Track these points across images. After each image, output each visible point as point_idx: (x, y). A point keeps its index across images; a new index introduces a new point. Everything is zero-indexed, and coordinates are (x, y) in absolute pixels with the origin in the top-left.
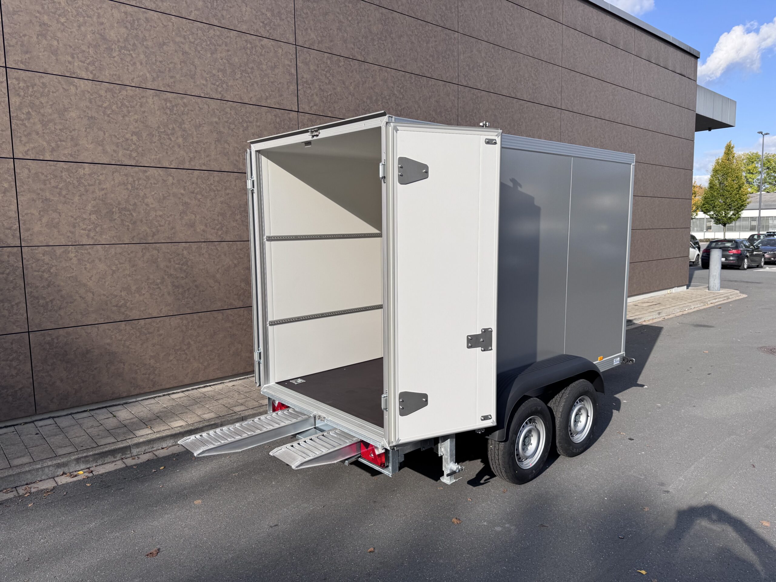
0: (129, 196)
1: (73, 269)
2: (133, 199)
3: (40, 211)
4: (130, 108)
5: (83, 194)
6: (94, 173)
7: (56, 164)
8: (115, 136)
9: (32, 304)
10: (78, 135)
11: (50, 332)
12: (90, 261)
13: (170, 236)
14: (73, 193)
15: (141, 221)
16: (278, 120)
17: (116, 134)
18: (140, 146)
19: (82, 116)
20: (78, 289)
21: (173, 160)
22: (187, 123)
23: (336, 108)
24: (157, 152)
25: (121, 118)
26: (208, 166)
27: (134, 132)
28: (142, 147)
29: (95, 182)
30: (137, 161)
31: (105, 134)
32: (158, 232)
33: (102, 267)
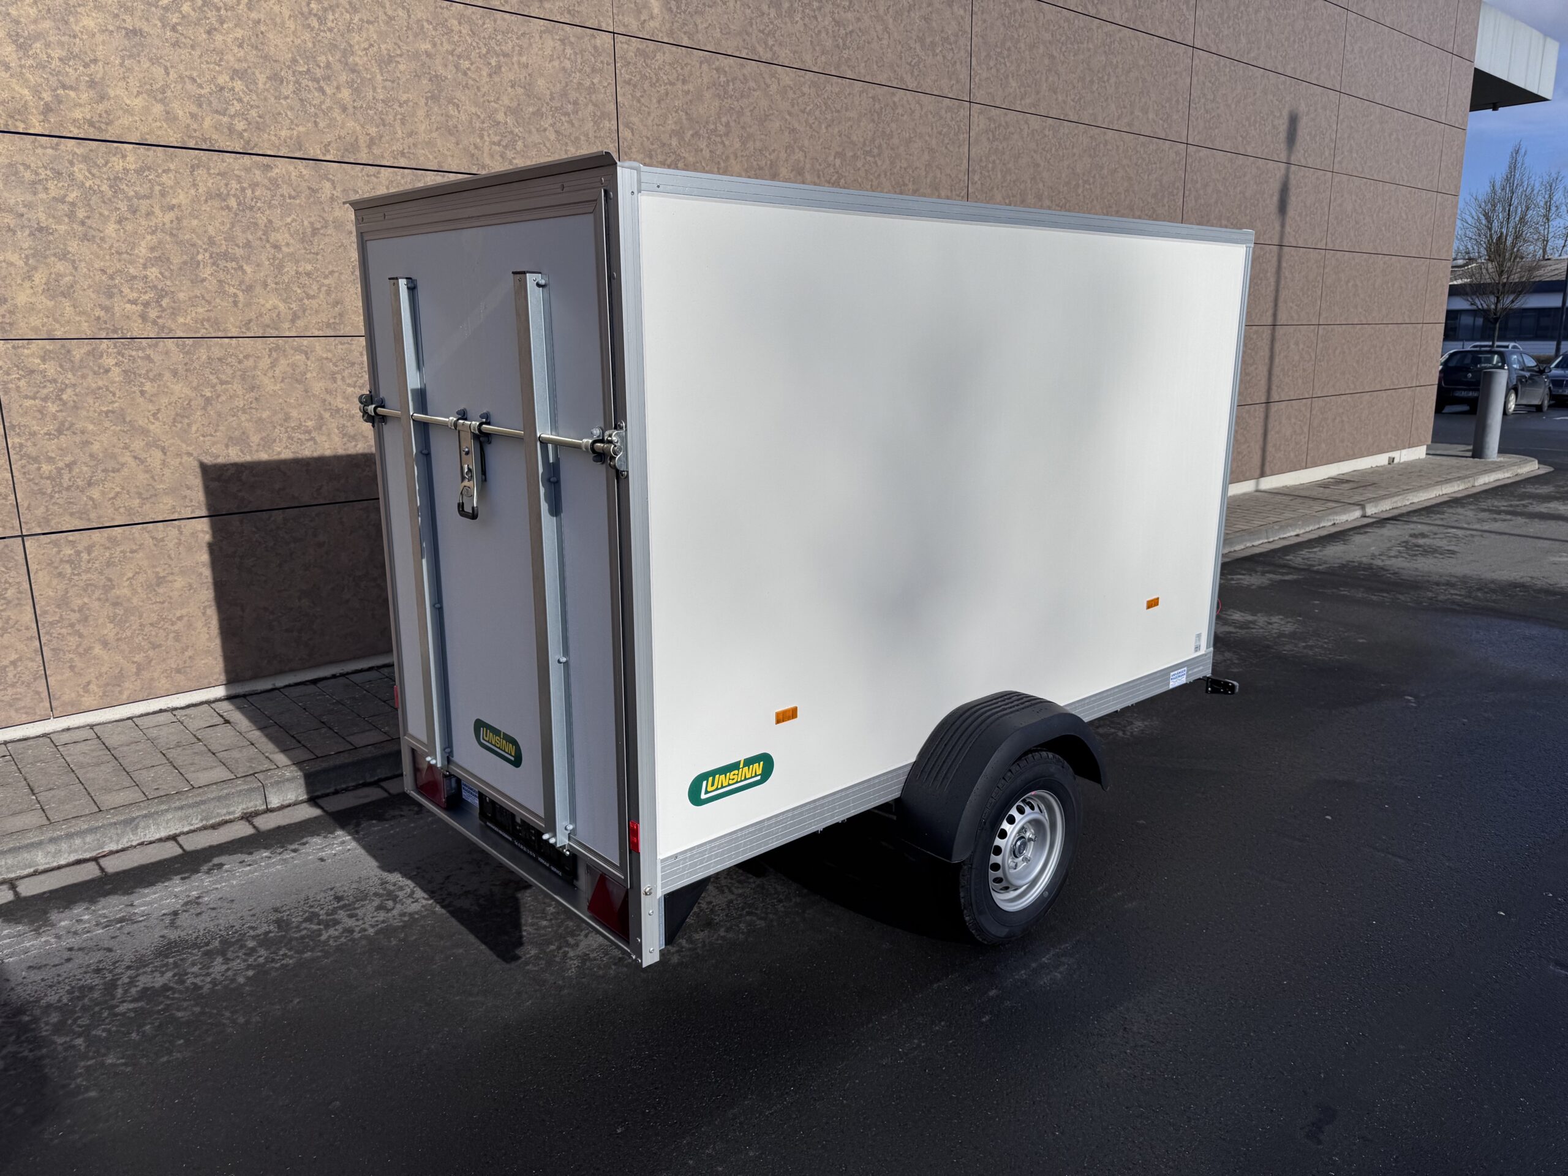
0: (233, 225)
1: (114, 395)
2: (244, 232)
3: (27, 257)
4: (223, 12)
5: (127, 219)
6: (149, 169)
7: (57, 144)
8: (194, 80)
9: (24, 473)
10: (105, 73)
11: (71, 536)
12: (151, 375)
13: (332, 321)
14: (101, 214)
15: (265, 285)
16: (569, 51)
17: (195, 74)
18: (252, 106)
19: (111, 28)
20: (127, 441)
21: (329, 143)
22: (360, 53)
23: (700, 27)
24: (292, 122)
25: (204, 36)
26: (412, 156)
27: (235, 71)
28: (258, 107)
29: (152, 188)
30: (248, 142)
31: (168, 74)
32: (304, 311)
33: (180, 389)
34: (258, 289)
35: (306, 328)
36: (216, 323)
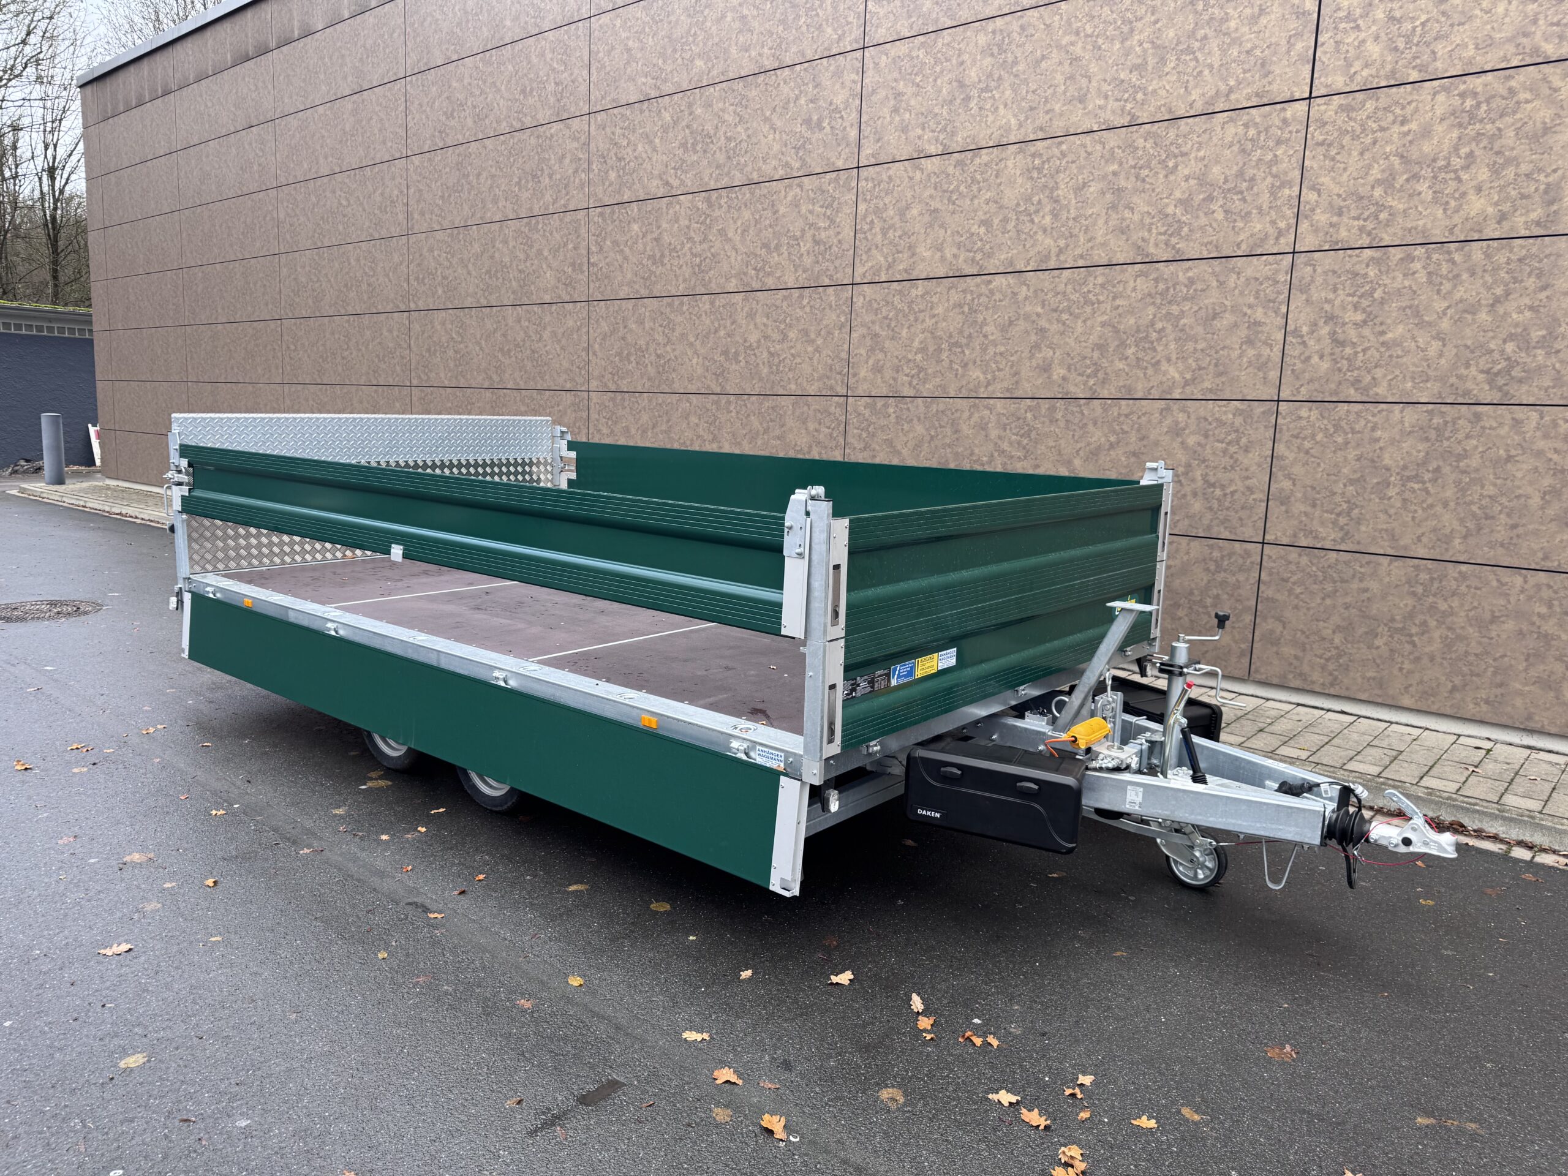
29: (927, 305)
30: (982, 267)
31: (946, 232)
32: (995, 379)
33: (920, 429)
34: (971, 366)
35: (994, 392)
36: (944, 387)
